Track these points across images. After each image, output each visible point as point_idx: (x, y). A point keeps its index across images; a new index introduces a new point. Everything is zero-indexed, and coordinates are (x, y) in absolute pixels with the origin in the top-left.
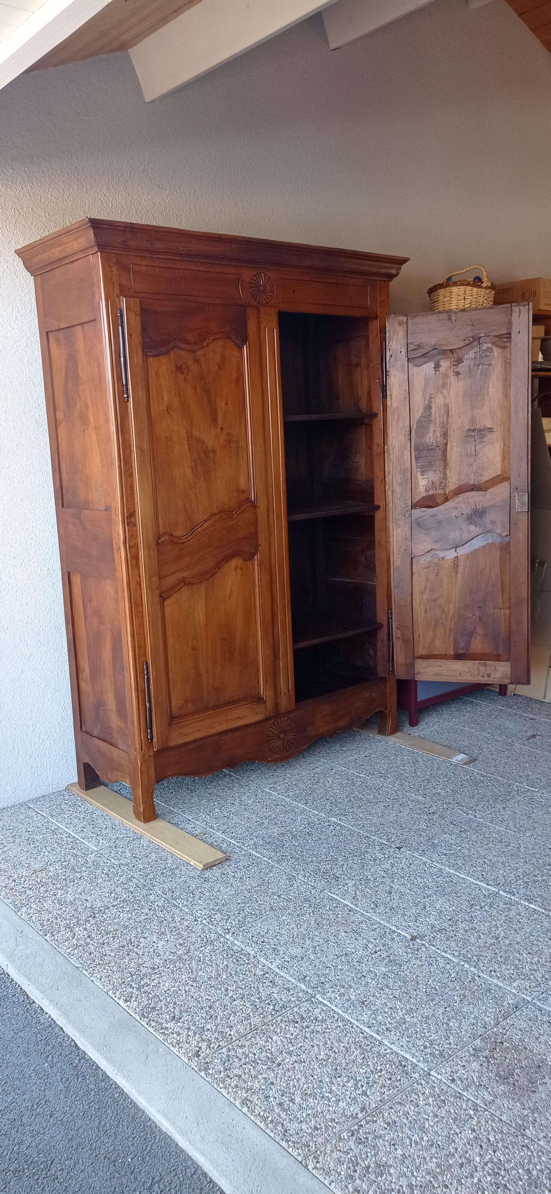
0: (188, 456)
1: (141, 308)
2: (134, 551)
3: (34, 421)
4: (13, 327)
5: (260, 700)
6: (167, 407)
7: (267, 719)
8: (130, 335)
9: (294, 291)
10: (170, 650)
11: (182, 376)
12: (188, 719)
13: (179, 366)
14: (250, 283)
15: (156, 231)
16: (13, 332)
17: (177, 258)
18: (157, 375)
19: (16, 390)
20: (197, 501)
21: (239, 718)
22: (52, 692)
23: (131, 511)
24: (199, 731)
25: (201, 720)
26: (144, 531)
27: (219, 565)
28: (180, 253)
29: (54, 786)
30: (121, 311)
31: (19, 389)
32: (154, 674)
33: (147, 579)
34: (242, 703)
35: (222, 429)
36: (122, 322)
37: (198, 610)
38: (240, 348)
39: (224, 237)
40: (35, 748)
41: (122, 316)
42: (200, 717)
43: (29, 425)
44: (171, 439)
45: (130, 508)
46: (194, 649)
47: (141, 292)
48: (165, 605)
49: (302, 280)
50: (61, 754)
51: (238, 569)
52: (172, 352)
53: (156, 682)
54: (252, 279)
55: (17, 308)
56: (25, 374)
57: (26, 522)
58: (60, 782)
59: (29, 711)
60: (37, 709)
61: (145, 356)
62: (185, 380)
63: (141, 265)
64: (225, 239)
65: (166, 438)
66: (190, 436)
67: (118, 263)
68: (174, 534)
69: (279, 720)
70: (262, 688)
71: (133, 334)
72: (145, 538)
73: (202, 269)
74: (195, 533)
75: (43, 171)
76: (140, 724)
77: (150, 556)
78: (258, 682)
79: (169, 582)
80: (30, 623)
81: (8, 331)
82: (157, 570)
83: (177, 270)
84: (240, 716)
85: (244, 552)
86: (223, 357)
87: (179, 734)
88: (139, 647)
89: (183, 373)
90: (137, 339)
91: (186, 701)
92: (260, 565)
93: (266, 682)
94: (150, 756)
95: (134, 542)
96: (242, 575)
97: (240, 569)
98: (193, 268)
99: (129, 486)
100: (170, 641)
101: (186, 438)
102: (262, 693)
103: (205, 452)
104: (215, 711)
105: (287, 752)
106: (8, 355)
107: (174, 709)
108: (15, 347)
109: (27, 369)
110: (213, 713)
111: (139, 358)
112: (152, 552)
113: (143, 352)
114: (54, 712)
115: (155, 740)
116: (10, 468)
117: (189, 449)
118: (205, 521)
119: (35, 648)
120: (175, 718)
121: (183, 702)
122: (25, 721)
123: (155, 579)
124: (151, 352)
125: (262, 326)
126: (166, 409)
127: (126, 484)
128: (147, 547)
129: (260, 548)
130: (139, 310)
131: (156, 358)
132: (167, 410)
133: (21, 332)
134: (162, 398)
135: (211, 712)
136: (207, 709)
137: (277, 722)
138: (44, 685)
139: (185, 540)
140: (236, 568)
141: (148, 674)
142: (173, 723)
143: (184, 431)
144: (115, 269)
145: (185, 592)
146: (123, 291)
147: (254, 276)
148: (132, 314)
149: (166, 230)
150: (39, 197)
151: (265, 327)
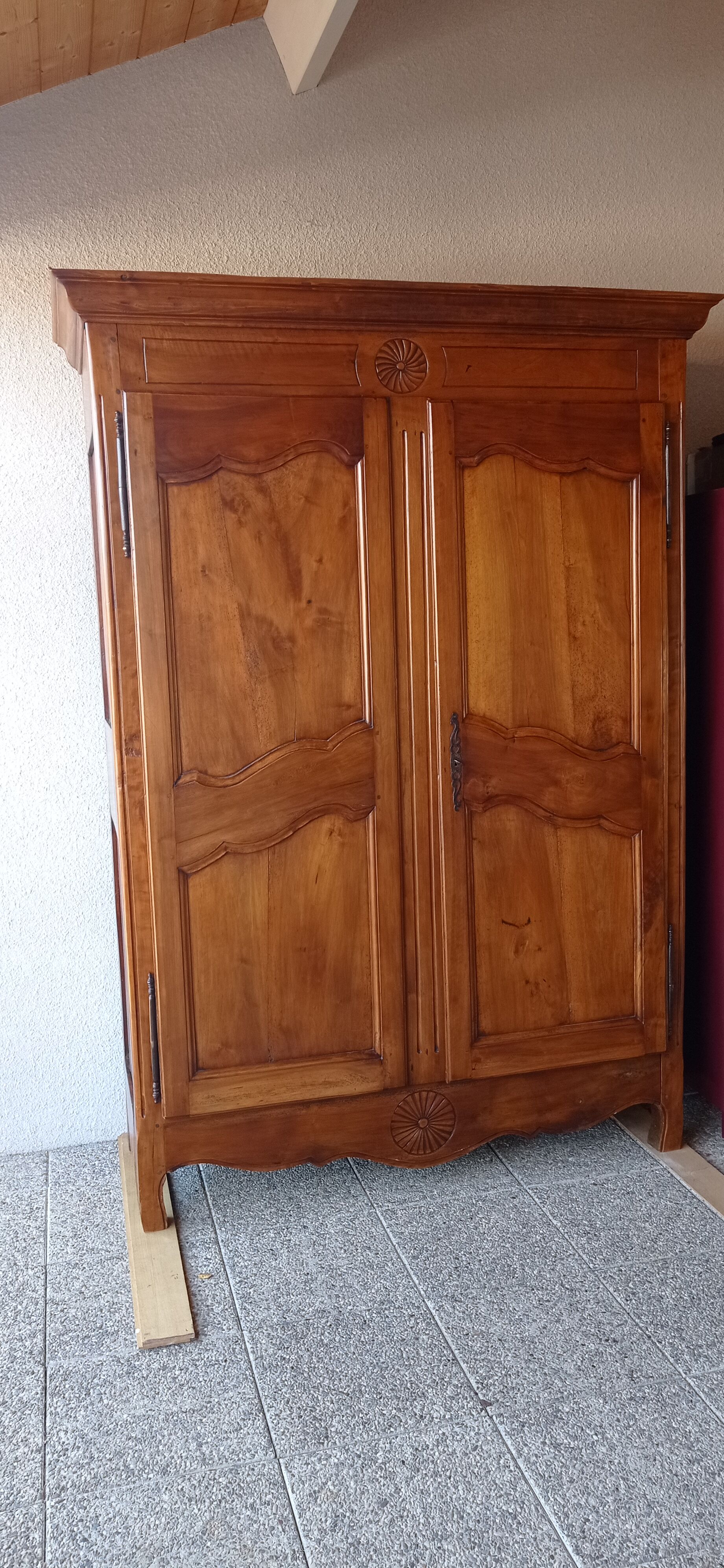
0: (241, 646)
1: (155, 409)
2: (137, 794)
5: (373, 1057)
6: (203, 567)
7: (386, 1091)
8: (134, 452)
9: (469, 366)
10: (197, 960)
11: (233, 516)
12: (227, 1074)
13: (228, 498)
14: (378, 358)
15: (181, 282)
17: (229, 324)
18: (185, 514)
20: (256, 719)
21: (327, 1084)
23: (133, 732)
24: (248, 1096)
25: (252, 1080)
26: (151, 764)
27: (294, 827)
28: (233, 314)
29: (99, 1133)
30: (120, 414)
32: (164, 994)
33: (156, 841)
34: (334, 1059)
35: (309, 602)
36: (122, 432)
37: (253, 898)
38: (352, 467)
39: (312, 284)
40: (71, 1071)
41: (121, 421)
42: (249, 1074)
44: (209, 618)
45: (131, 727)
46: (244, 961)
47: (160, 383)
48: (190, 884)
49: (487, 347)
51: (333, 834)
52: (215, 477)
53: (168, 1008)
54: (381, 351)
58: (109, 1128)
59: (62, 1015)
60: (74, 1014)
61: (163, 485)
62: (240, 522)
63: (162, 339)
64: (313, 286)
65: (200, 616)
66: (245, 614)
67: (118, 338)
68: (210, 772)
69: (417, 1095)
70: (378, 1038)
71: (139, 450)
72: (152, 776)
73: (280, 339)
74: (250, 771)
76: (140, 1072)
77: (160, 804)
78: (372, 1026)
79: (195, 848)
82: (174, 829)
83: (230, 344)
84: (331, 1080)
85: (346, 806)
86: (316, 484)
87: (209, 1097)
88: (142, 948)
89: (235, 511)
90: (147, 459)
91: (226, 1045)
92: (378, 830)
93: (384, 1028)
94: (157, 1126)
95: (137, 780)
96: (343, 845)
97: (340, 835)
98: (264, 339)
99: (130, 692)
100: (197, 944)
101: (238, 617)
102: (377, 1045)
103: (274, 640)
104: (281, 1067)
105: (432, 1151)
107: (201, 1054)
110: (275, 1070)
111: (150, 487)
112: (165, 800)
113: (158, 477)
115: (164, 1101)
117: (244, 634)
118: (271, 752)
119: (76, 924)
120: (204, 1069)
121: (219, 1045)
123: (169, 843)
124: (175, 478)
125: (397, 430)
126: (200, 569)
127: (125, 688)
128: (157, 789)
129: (378, 802)
130: (151, 411)
131: (184, 488)
132: (203, 571)
134: (195, 552)
135: (273, 1067)
136: (265, 1061)
137: (414, 1098)
138: (87, 980)
139: (229, 782)
140: (331, 833)
141: (153, 992)
142: (197, 1077)
143: (235, 606)
144: (112, 349)
145: (228, 867)
146: (129, 382)
147: (386, 345)
148: (139, 419)
149: (197, 279)
151: (404, 431)
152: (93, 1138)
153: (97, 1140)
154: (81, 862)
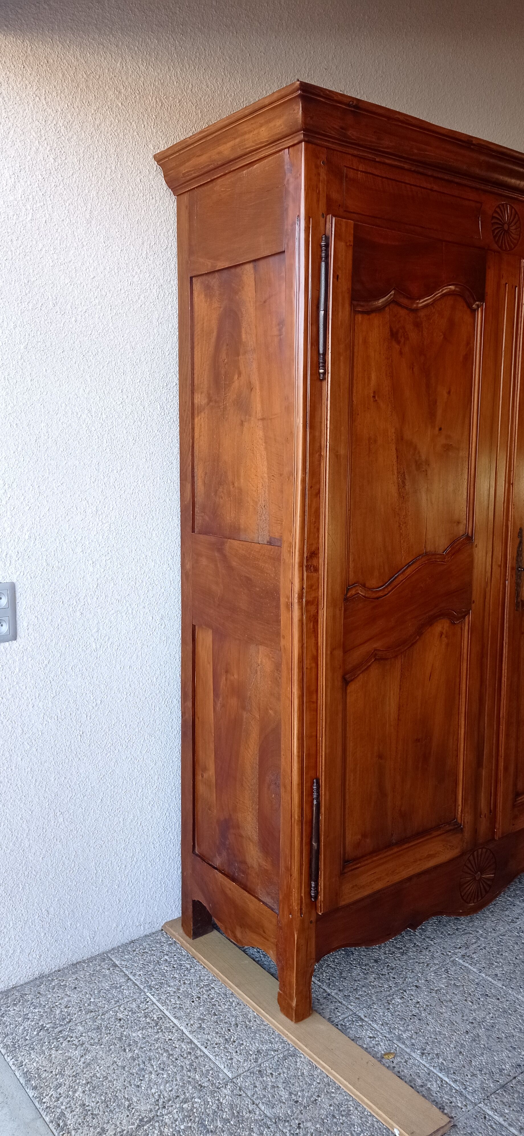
0: (395, 468)
1: (355, 237)
2: (312, 609)
3: (159, 406)
4: (142, 268)
5: (458, 829)
6: (374, 392)
7: (463, 854)
8: (336, 277)
10: (349, 759)
11: (397, 346)
12: (366, 862)
13: (394, 330)
14: (493, 217)
15: (389, 118)
16: (141, 276)
17: (406, 166)
18: (365, 342)
19: (138, 361)
20: (401, 534)
21: (430, 856)
22: (154, 792)
23: (313, 549)
24: (379, 879)
25: (383, 863)
26: (330, 580)
27: (420, 632)
28: (414, 158)
29: (147, 926)
30: (327, 239)
31: (143, 359)
32: (328, 798)
33: (329, 652)
34: (435, 834)
35: (440, 429)
36: (327, 257)
37: (390, 698)
38: (474, 311)
39: (474, 142)
40: (126, 873)
41: (327, 246)
42: (381, 859)
43: (152, 411)
44: (375, 441)
45: (312, 544)
46: (380, 756)
47: (354, 213)
48: (348, 691)
50: (159, 879)
51: (443, 636)
52: (387, 309)
53: (329, 809)
54: (496, 212)
55: (149, 242)
56: (152, 338)
57: (138, 550)
58: (155, 920)
59: (121, 820)
60: (132, 817)
61: (354, 311)
62: (401, 353)
63: (358, 170)
64: (474, 145)
65: (369, 439)
66: (400, 439)
67: (329, 162)
68: (367, 585)
69: (475, 853)
70: (460, 810)
71: (340, 276)
72: (330, 591)
73: (436, 188)
74: (395, 583)
75: (198, 49)
76: (301, 874)
77: (334, 617)
78: (456, 801)
79: (356, 656)
80: (132, 694)
81: (134, 274)
82: (342, 640)
83: (403, 184)
84: (432, 853)
85: (453, 611)
86: (451, 323)
87: (353, 887)
88: (309, 755)
89: (398, 342)
90: (345, 285)
91: (364, 836)
92: (472, 630)
93: (465, 800)
94: (311, 922)
95: (313, 595)
96: (447, 645)
97: (446, 637)
98: (424, 185)
99: (313, 510)
100: (350, 745)
101: (394, 440)
102: (459, 816)
103: (416, 462)
104: (400, 849)
105: (482, 898)
106: (131, 309)
107: (348, 848)
108: (142, 298)
109: (155, 331)
110: (397, 852)
111: (345, 312)
112: (338, 611)
113: (351, 304)
114: (155, 820)
115: (321, 898)
116: (122, 472)
117: (397, 457)
118: (409, 565)
119: (137, 730)
120: (348, 861)
121: (359, 837)
122: (115, 834)
123: (339, 653)
124: (362, 306)
125: (503, 282)
126: (372, 395)
127: (310, 507)
128: (332, 603)
129: (473, 605)
130: (352, 239)
131: (366, 317)
132: (374, 397)
133: (152, 277)
134: (369, 379)
135: (396, 850)
136: (389, 846)
137: (474, 857)
138: (143, 782)
139: (381, 594)
140: (441, 634)
141: (318, 798)
142: (346, 870)
143: (393, 430)
144: (323, 172)
145: (375, 672)
146: (331, 208)
148: (342, 245)
149: (401, 118)
150: (190, 86)
151: (506, 284)
152: (142, 932)
153: (145, 933)
154: (144, 670)
